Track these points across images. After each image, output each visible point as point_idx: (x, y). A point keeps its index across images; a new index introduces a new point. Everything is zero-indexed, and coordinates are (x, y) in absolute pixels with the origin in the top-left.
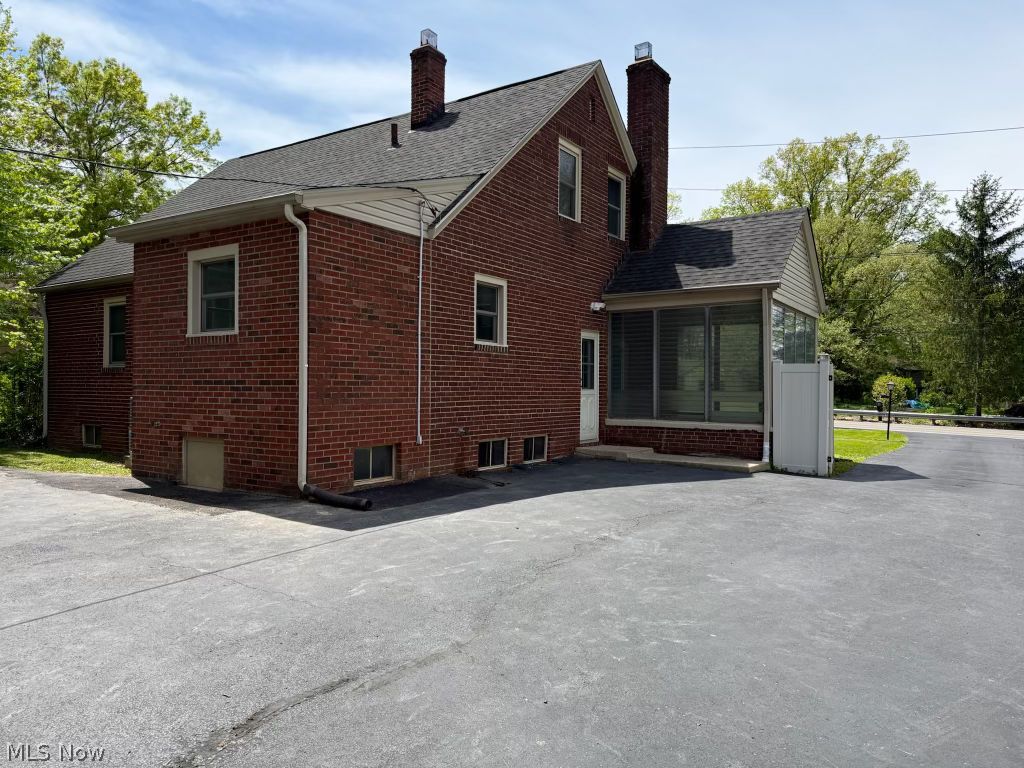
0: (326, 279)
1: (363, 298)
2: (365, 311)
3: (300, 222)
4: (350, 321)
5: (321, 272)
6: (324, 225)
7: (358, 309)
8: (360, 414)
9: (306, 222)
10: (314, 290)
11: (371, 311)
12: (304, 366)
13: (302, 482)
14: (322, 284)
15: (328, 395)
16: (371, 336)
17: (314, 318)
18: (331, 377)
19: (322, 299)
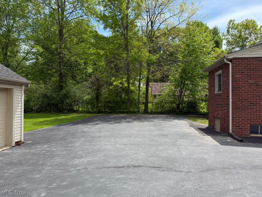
0: (238, 76)
1: (253, 80)
2: (254, 83)
3: (229, 62)
4: (247, 87)
5: (236, 74)
6: (237, 61)
7: (251, 83)
8: (252, 114)
9: (231, 62)
10: (234, 80)
11: (257, 83)
12: (231, 100)
13: (231, 132)
14: (236, 78)
15: (240, 109)
16: (257, 91)
17: (234, 87)
18: (240, 103)
19: (237, 82)
